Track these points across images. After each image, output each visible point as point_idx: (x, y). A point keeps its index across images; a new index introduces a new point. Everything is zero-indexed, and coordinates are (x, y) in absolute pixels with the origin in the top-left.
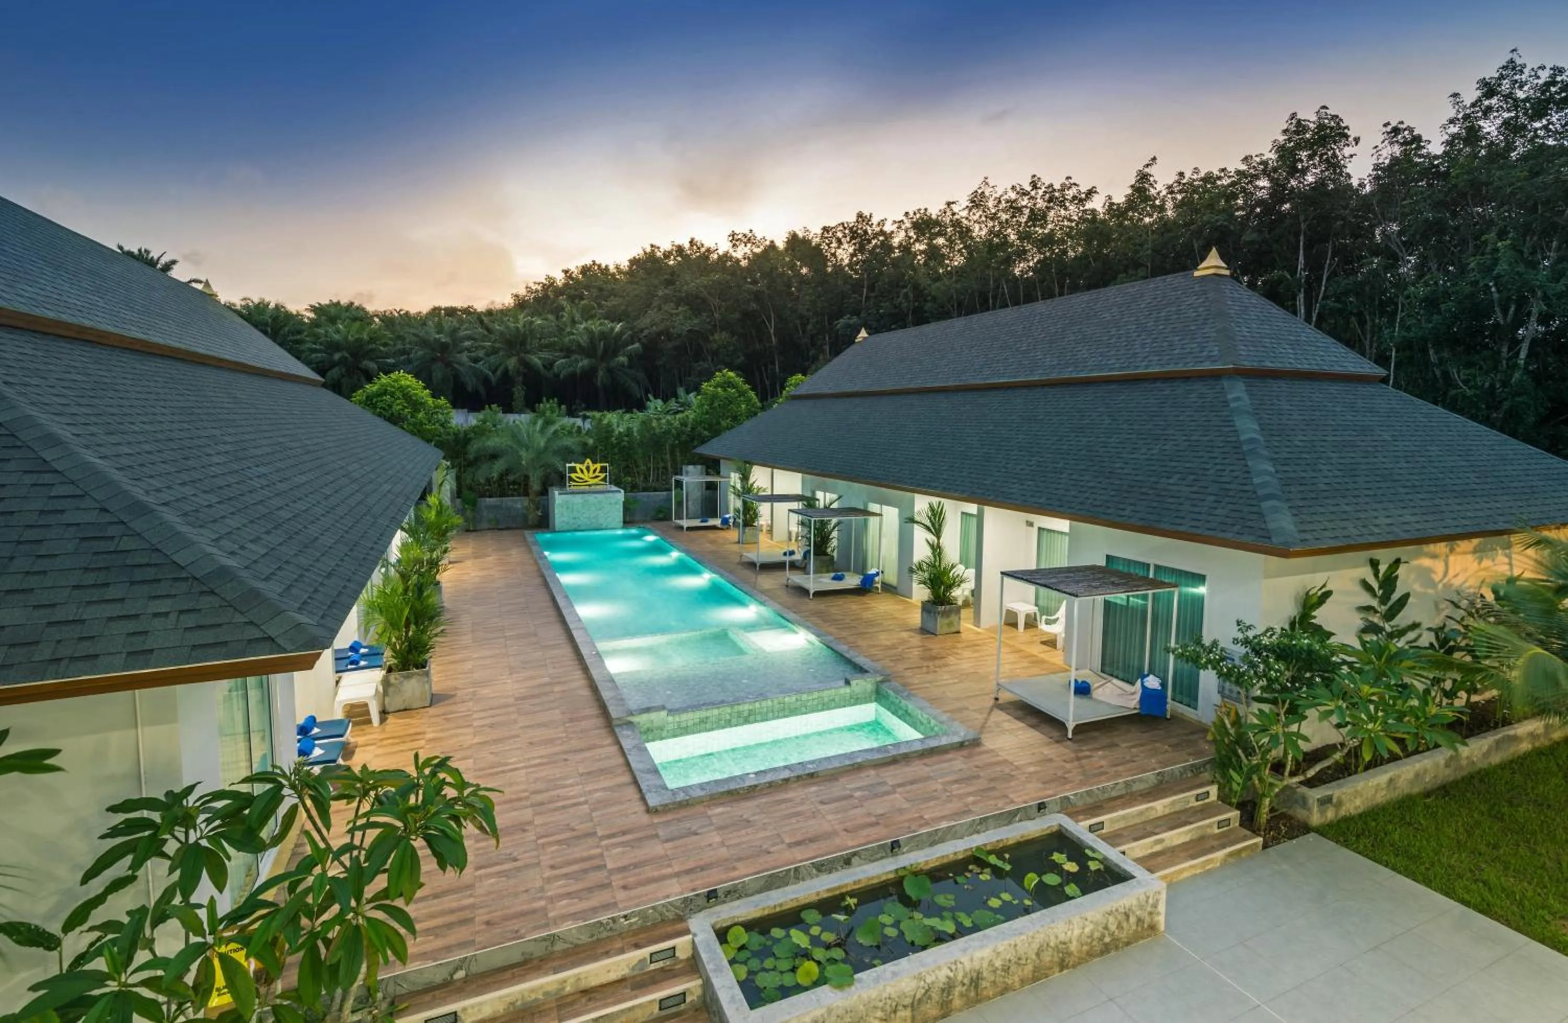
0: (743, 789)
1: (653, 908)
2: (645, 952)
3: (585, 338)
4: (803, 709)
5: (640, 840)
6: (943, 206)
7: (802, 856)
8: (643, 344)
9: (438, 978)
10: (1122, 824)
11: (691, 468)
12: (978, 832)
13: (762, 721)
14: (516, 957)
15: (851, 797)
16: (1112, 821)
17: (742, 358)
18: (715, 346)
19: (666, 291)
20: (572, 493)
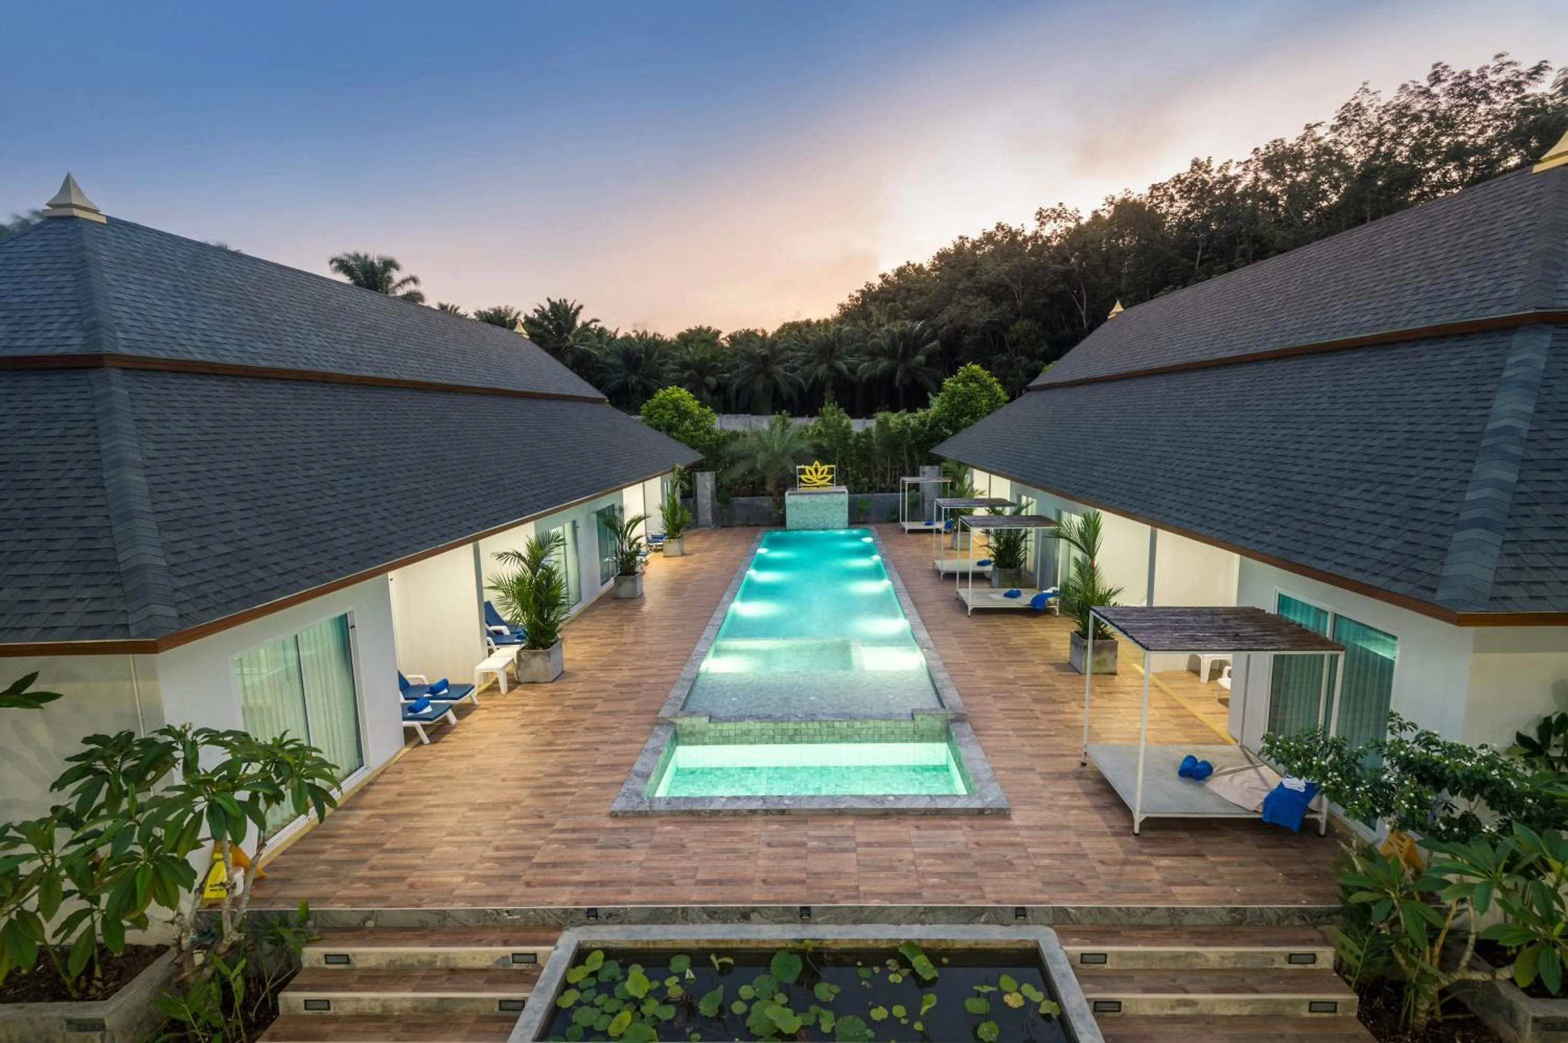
0: (705, 811)
1: (534, 910)
2: (509, 950)
3: (888, 340)
4: (856, 737)
5: (580, 841)
6: (1302, 132)
7: (696, 896)
8: (942, 342)
9: (355, 921)
10: (1141, 964)
11: (927, 468)
12: (923, 923)
13: (809, 742)
14: (414, 922)
15: (804, 845)
16: (1120, 955)
17: (1045, 347)
18: (1015, 337)
19: (968, 284)
20: (802, 494)
